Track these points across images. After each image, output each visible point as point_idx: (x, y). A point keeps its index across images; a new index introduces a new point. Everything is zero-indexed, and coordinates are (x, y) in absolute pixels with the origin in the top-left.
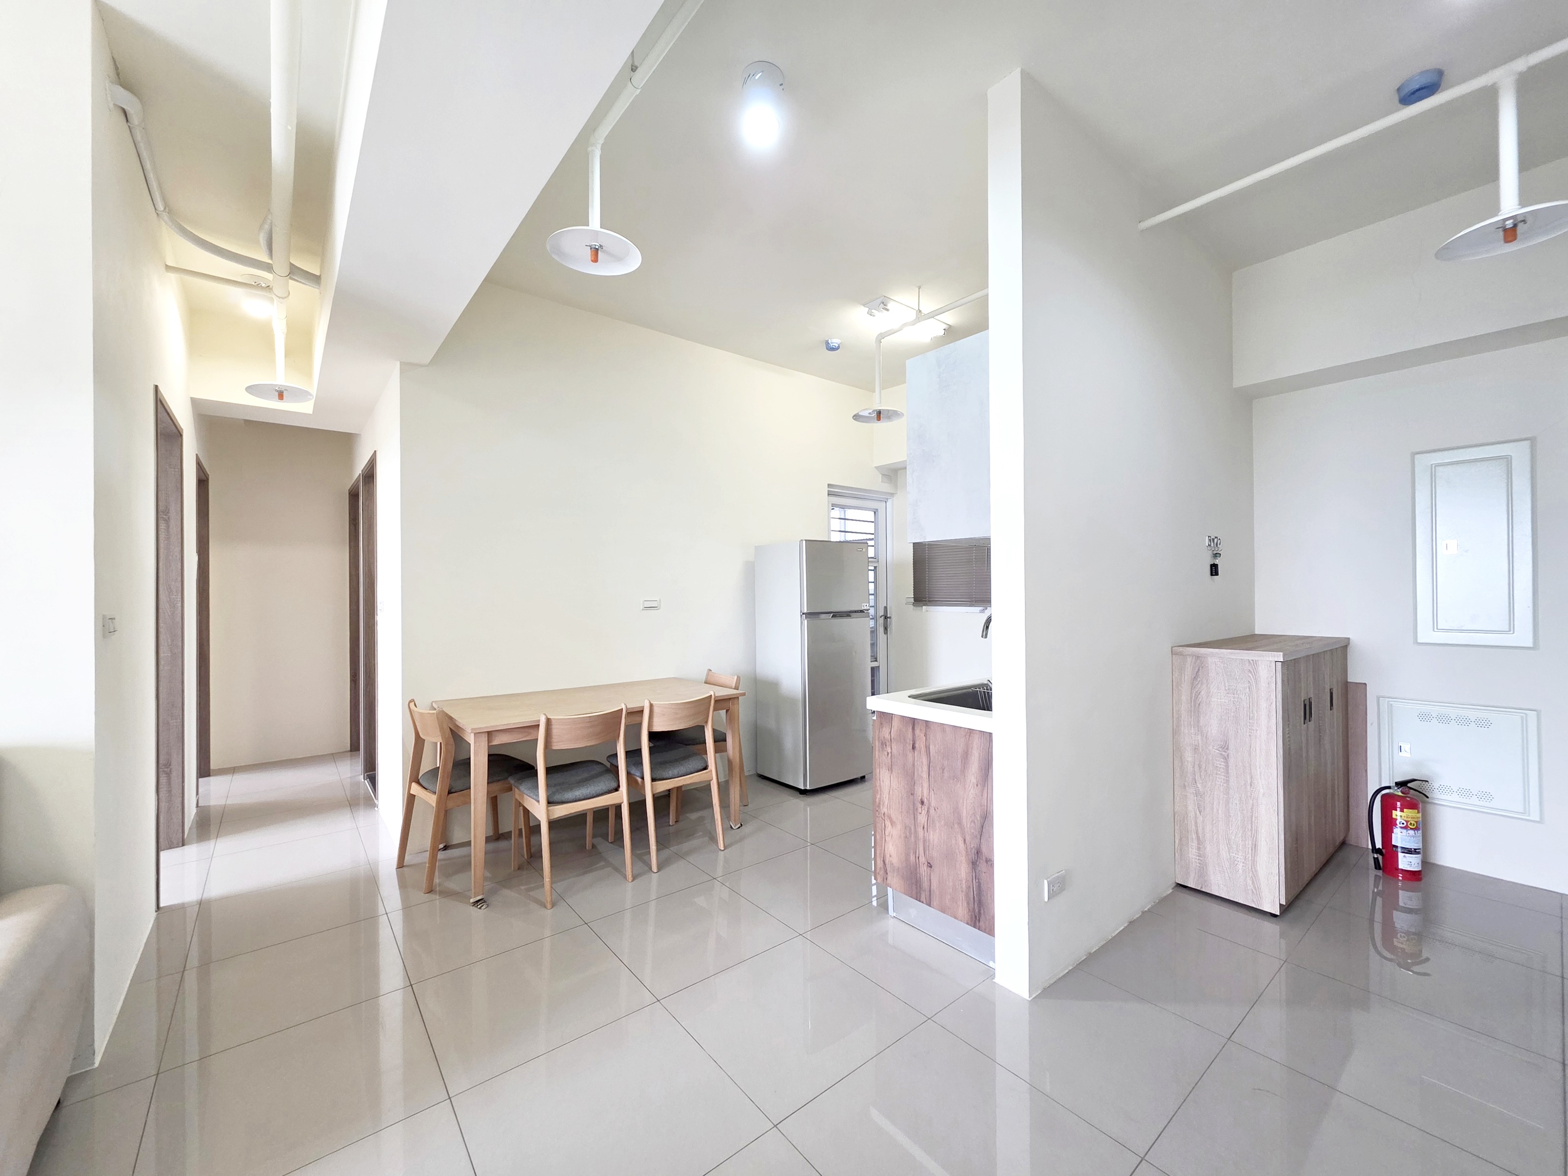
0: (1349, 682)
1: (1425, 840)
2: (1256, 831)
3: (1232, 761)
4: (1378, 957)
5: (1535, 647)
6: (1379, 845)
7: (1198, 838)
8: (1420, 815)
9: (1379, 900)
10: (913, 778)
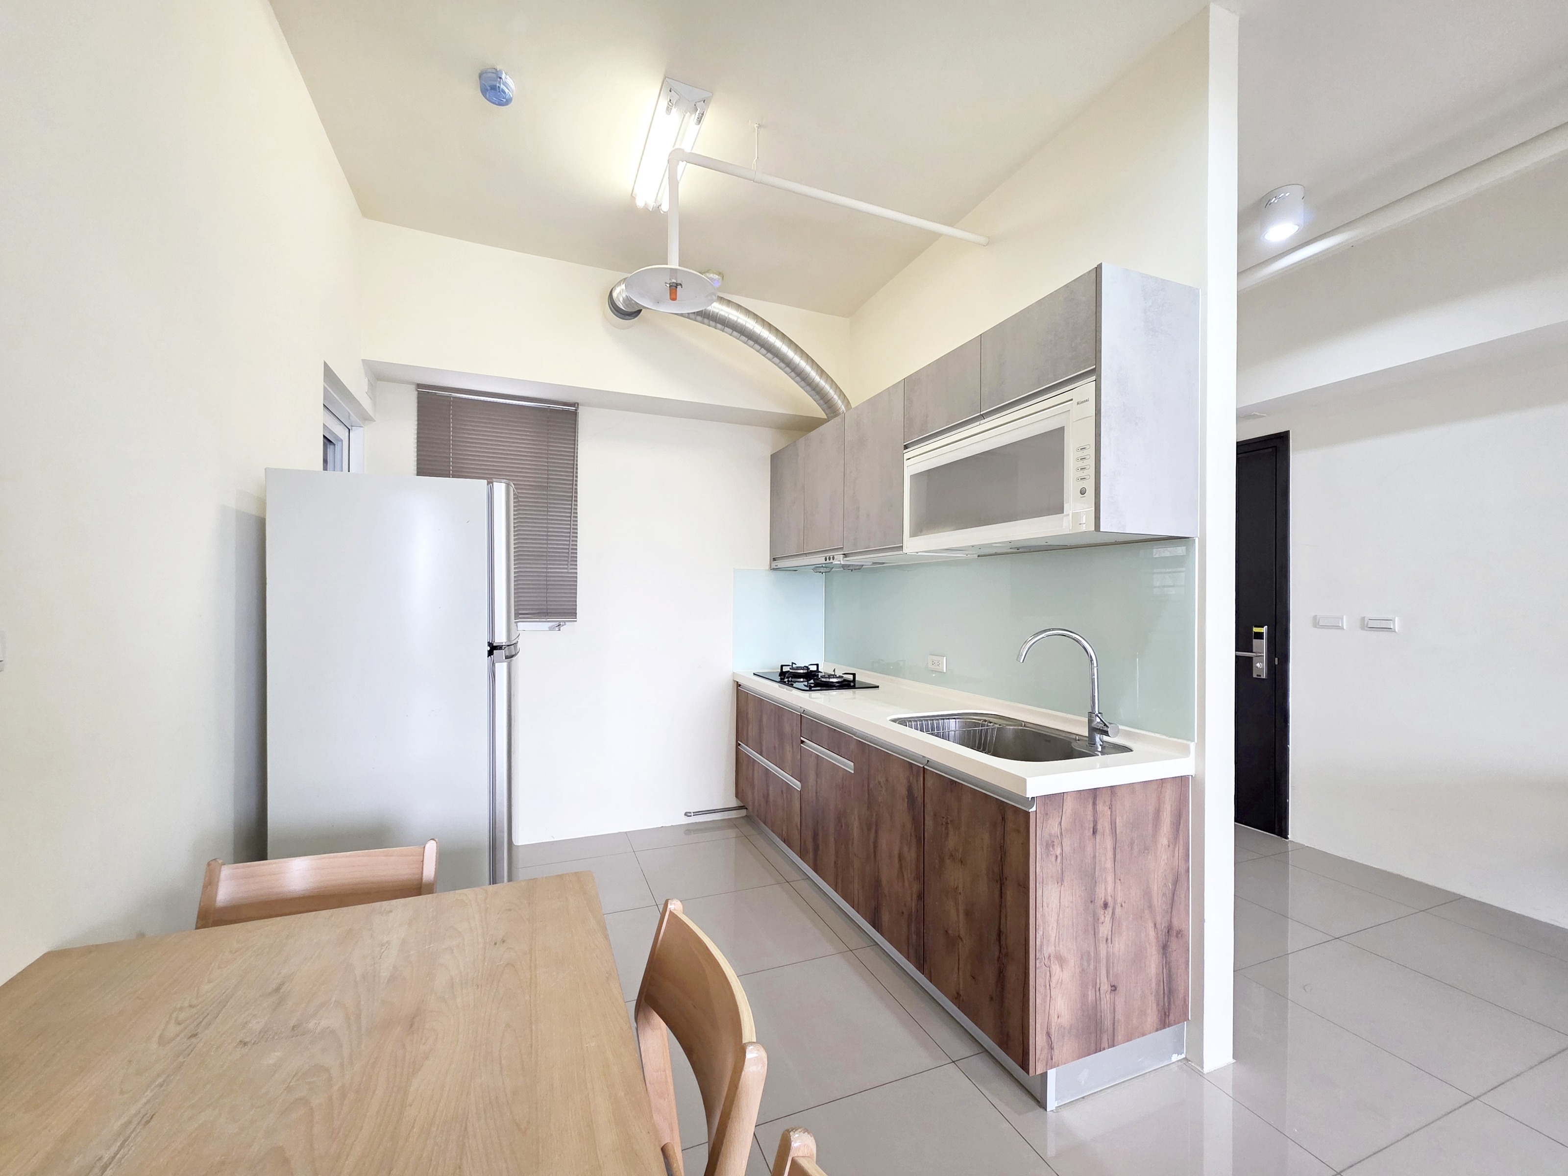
10: (1093, 876)
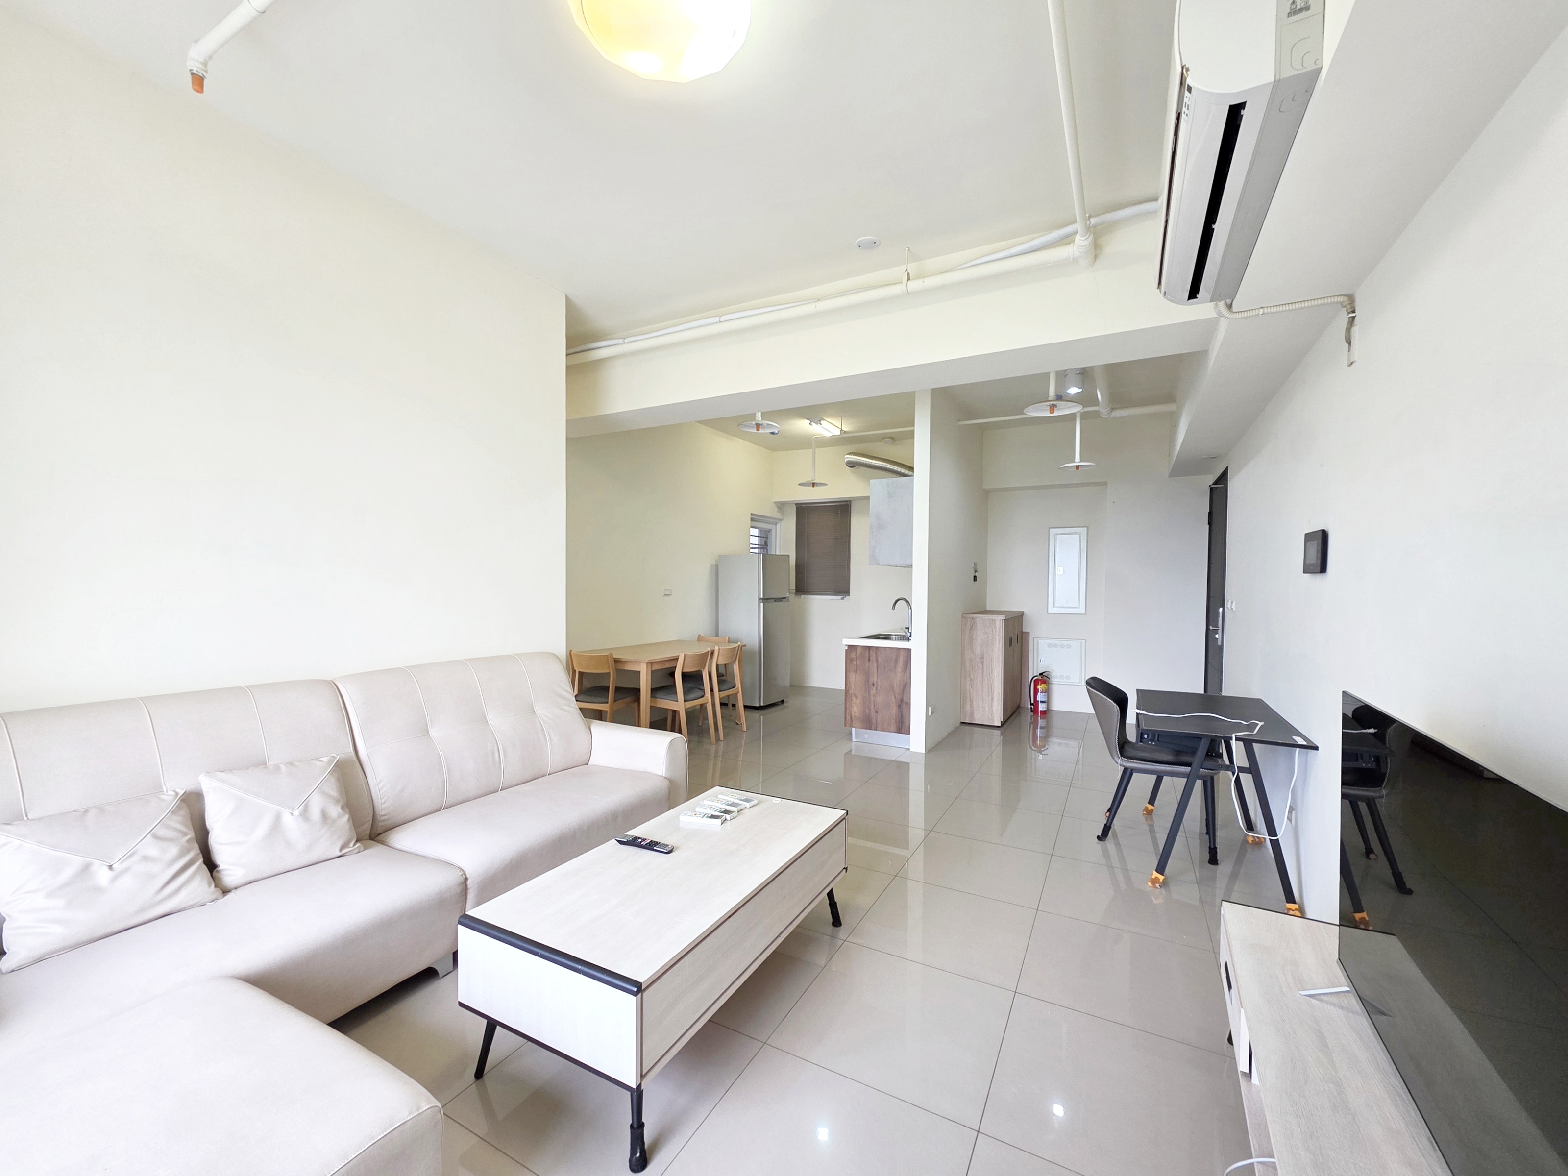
0: (1024, 632)
1: (1048, 697)
2: (993, 692)
3: (985, 664)
4: (1030, 749)
5: (1085, 614)
6: (1032, 702)
7: (970, 699)
8: (1047, 686)
9: (1032, 725)
